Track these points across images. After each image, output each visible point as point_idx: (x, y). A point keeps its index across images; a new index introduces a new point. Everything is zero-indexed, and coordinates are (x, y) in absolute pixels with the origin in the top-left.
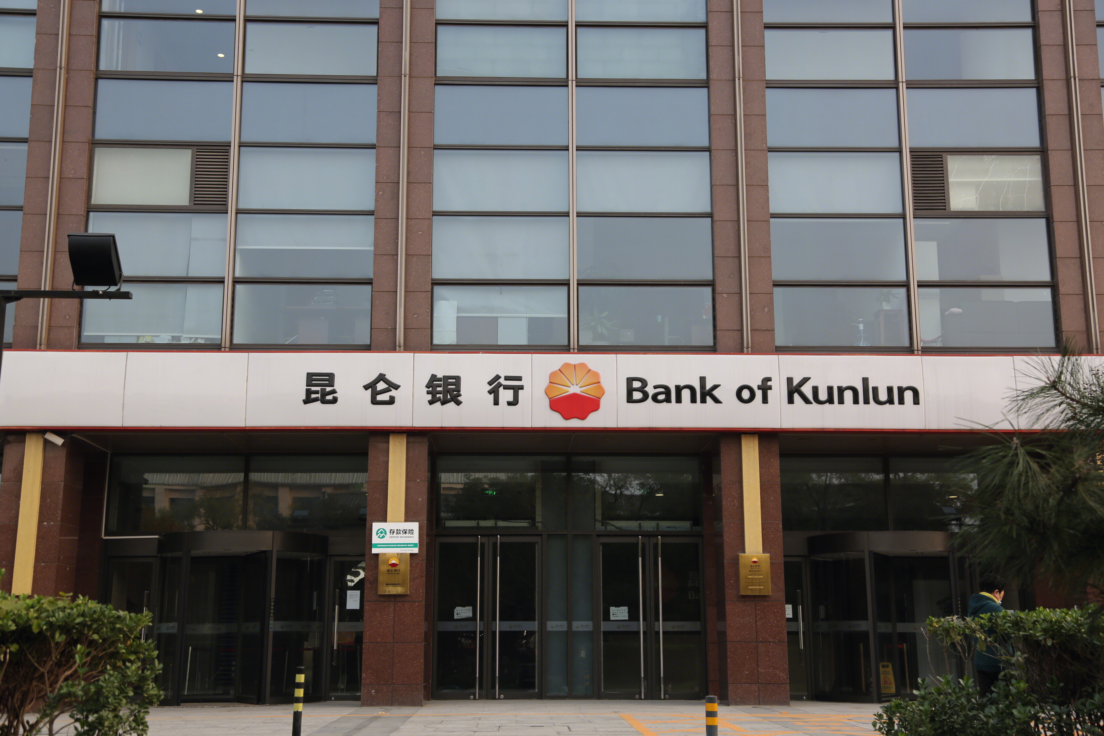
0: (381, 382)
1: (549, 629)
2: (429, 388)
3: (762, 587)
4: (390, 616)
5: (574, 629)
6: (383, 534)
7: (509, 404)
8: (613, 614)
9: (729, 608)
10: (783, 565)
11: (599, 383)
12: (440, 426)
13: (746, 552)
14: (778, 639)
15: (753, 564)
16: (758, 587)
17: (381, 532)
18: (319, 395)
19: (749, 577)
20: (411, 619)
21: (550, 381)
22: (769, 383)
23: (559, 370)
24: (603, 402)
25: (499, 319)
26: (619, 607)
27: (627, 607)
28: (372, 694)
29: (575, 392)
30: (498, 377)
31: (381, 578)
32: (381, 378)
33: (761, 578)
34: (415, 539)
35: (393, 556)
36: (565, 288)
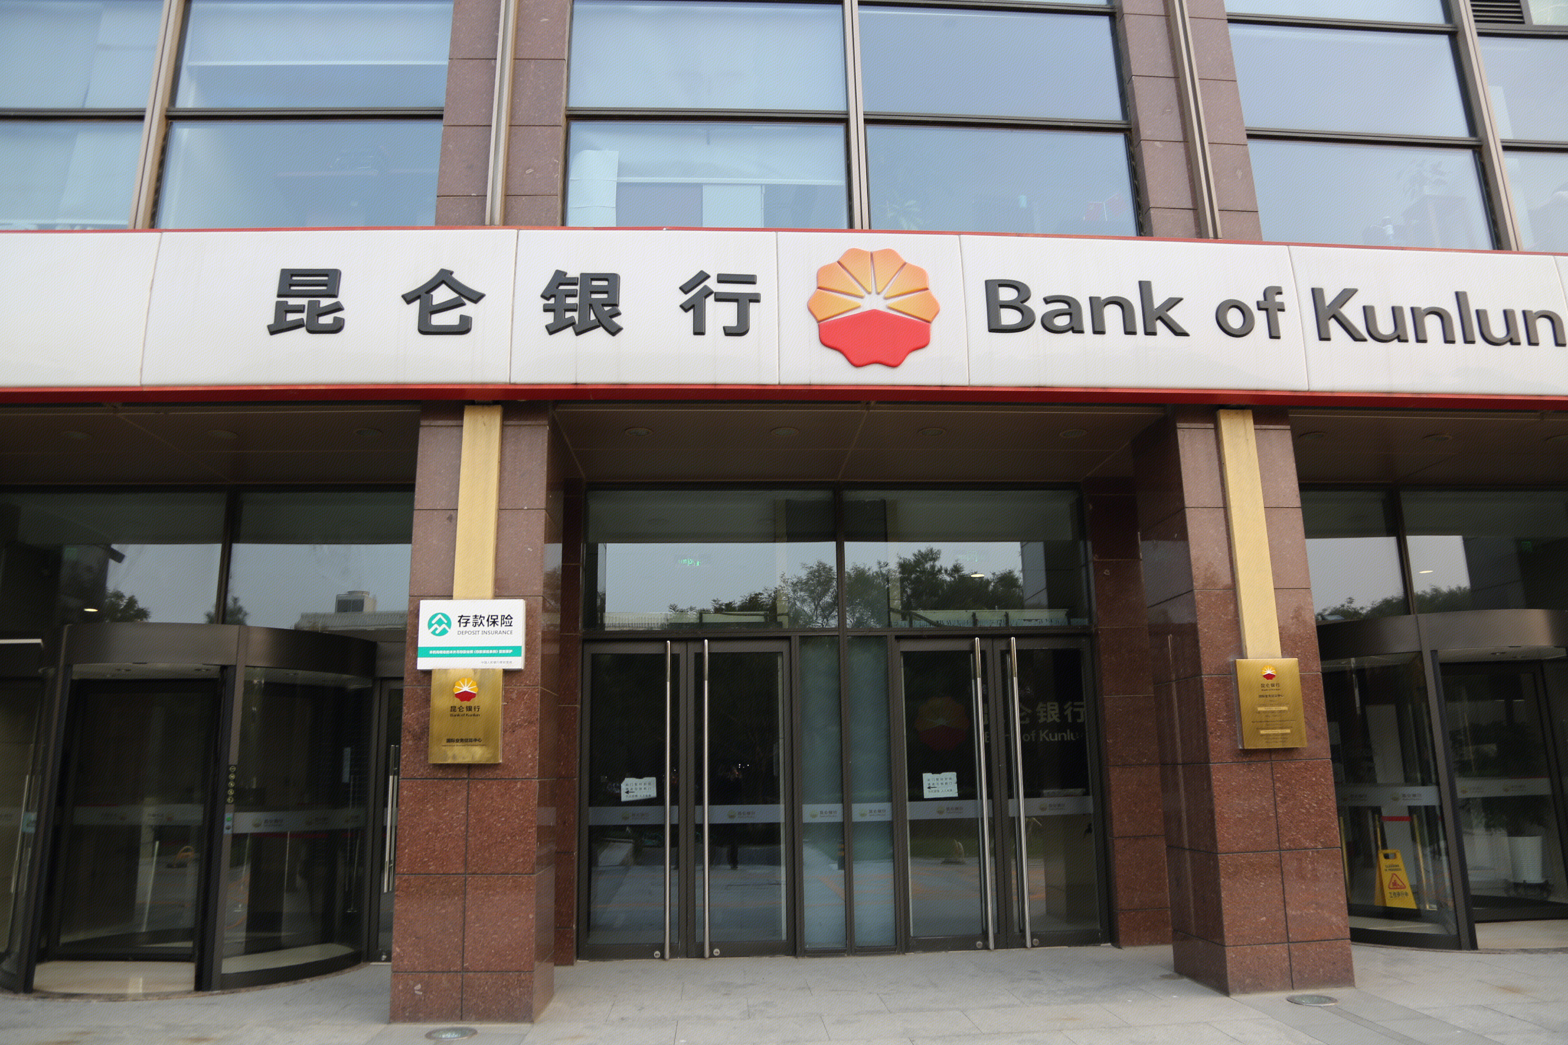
0: (443, 286)
1: (807, 818)
2: (548, 299)
3: (1288, 731)
4: (459, 814)
5: (856, 817)
6: (444, 626)
7: (729, 332)
8: (929, 788)
9: (1218, 776)
10: (1321, 681)
11: (927, 289)
12: (573, 381)
13: (1249, 655)
14: (1321, 843)
15: (1266, 681)
16: (1280, 731)
17: (440, 622)
18: (303, 316)
19: (1260, 709)
20: (506, 820)
21: (820, 285)
22: (1278, 299)
23: (839, 262)
24: (935, 330)
25: (706, 190)
26: (939, 772)
27: (955, 774)
28: (414, 994)
29: (875, 308)
30: (703, 277)
31: (437, 726)
32: (444, 278)
33: (1284, 711)
34: (517, 636)
35: (463, 676)
36: (840, 129)
